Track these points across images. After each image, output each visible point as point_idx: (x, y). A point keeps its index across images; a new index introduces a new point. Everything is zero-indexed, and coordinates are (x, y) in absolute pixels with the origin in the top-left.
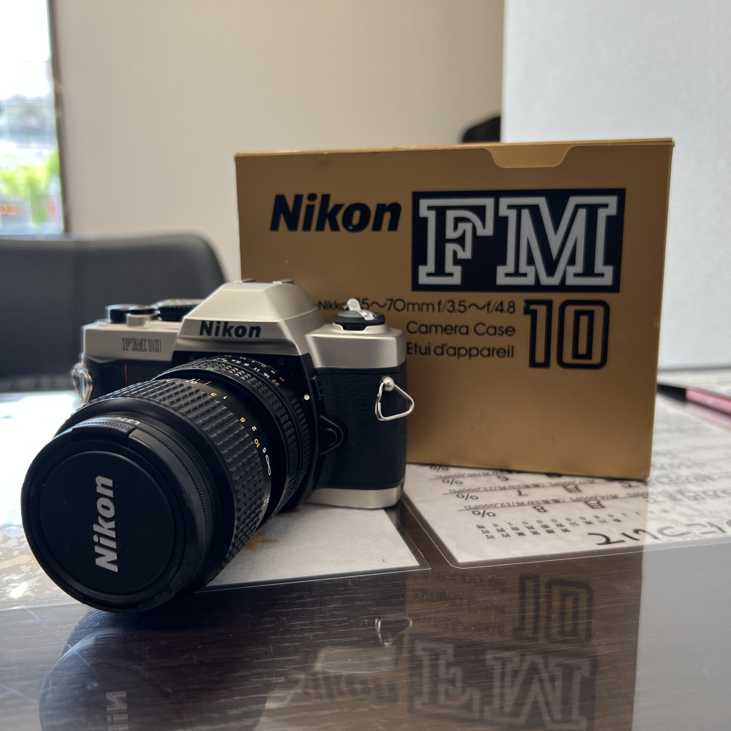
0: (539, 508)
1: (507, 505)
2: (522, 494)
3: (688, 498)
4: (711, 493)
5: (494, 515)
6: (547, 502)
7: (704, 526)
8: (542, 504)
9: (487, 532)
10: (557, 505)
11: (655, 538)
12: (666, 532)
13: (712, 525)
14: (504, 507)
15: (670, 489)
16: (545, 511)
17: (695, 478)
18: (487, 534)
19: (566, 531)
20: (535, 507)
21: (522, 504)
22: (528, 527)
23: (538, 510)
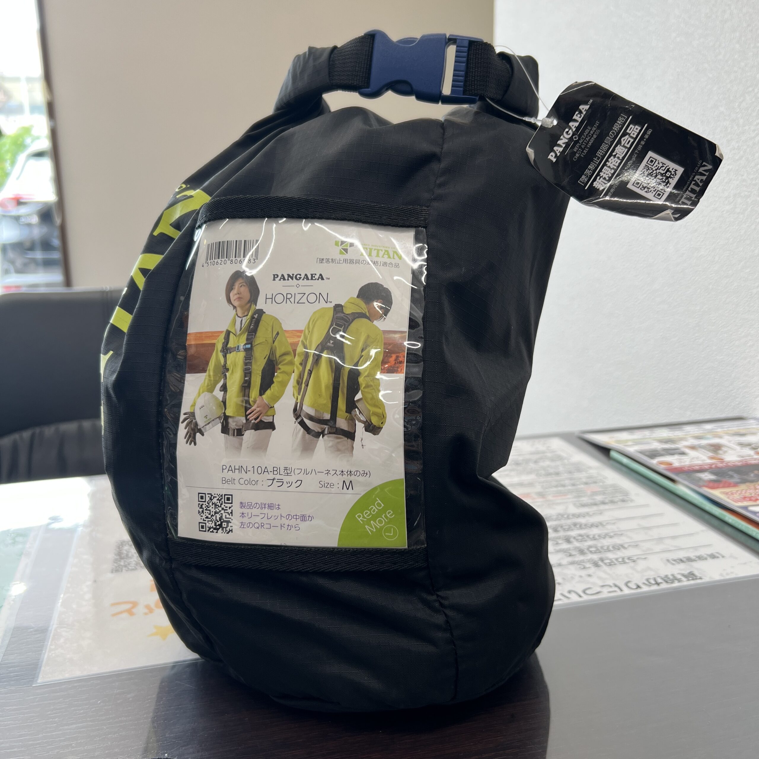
3: (605, 564)
4: (620, 560)
7: (610, 586)
11: (580, 596)
12: (588, 592)
13: (616, 586)
15: (595, 557)
17: (613, 547)
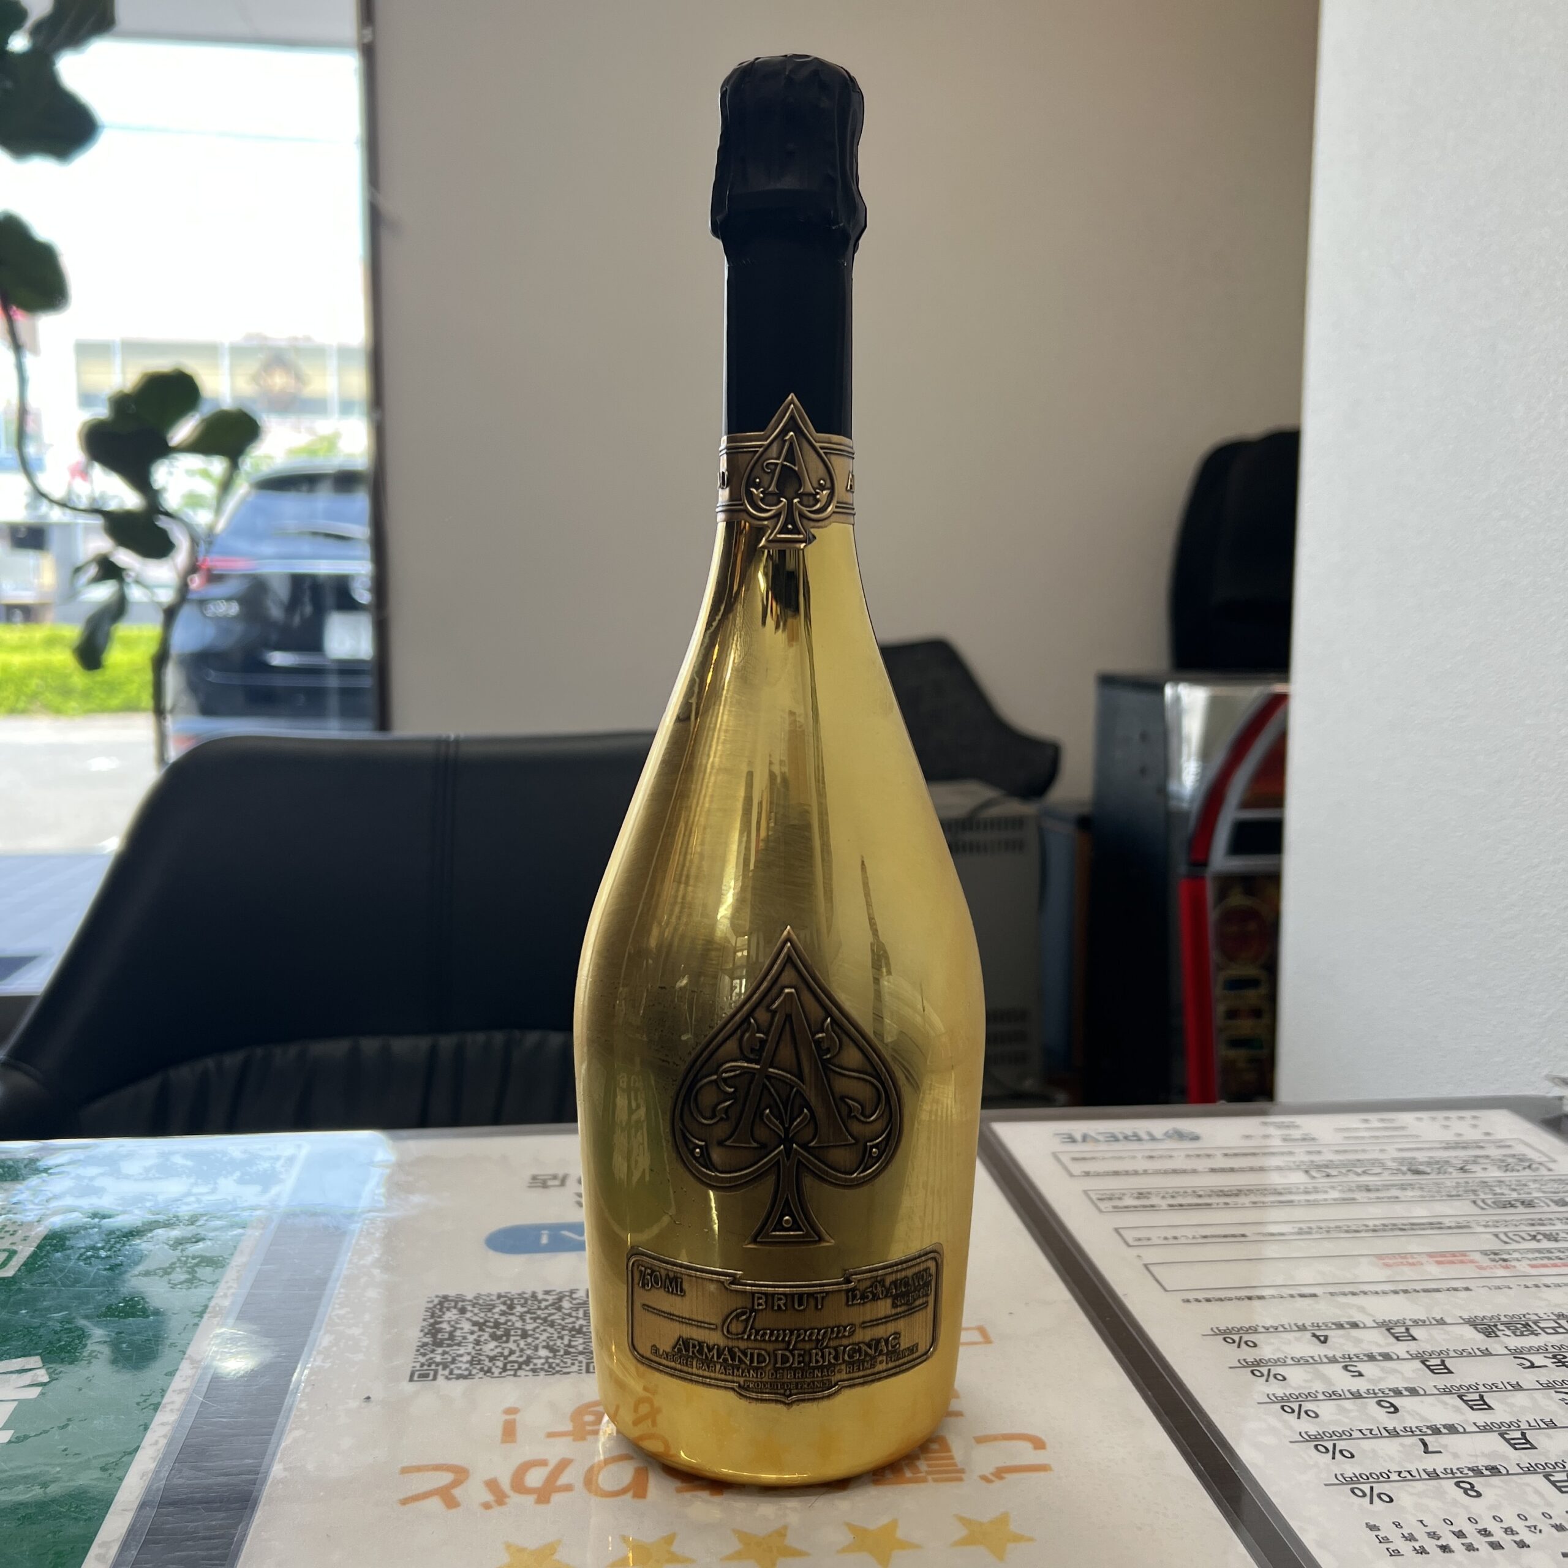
0: (1468, 1486)
1: (1409, 1477)
2: (1430, 1449)
5: (1391, 1500)
6: (1477, 1472)
8: (1470, 1477)
9: (1386, 1540)
10: (1495, 1480)
14: (1405, 1479)
16: (1479, 1495)
18: (1388, 1545)
19: (1522, 1545)
20: (1457, 1484)
21: (1433, 1475)
22: (1454, 1533)
23: (1466, 1491)
